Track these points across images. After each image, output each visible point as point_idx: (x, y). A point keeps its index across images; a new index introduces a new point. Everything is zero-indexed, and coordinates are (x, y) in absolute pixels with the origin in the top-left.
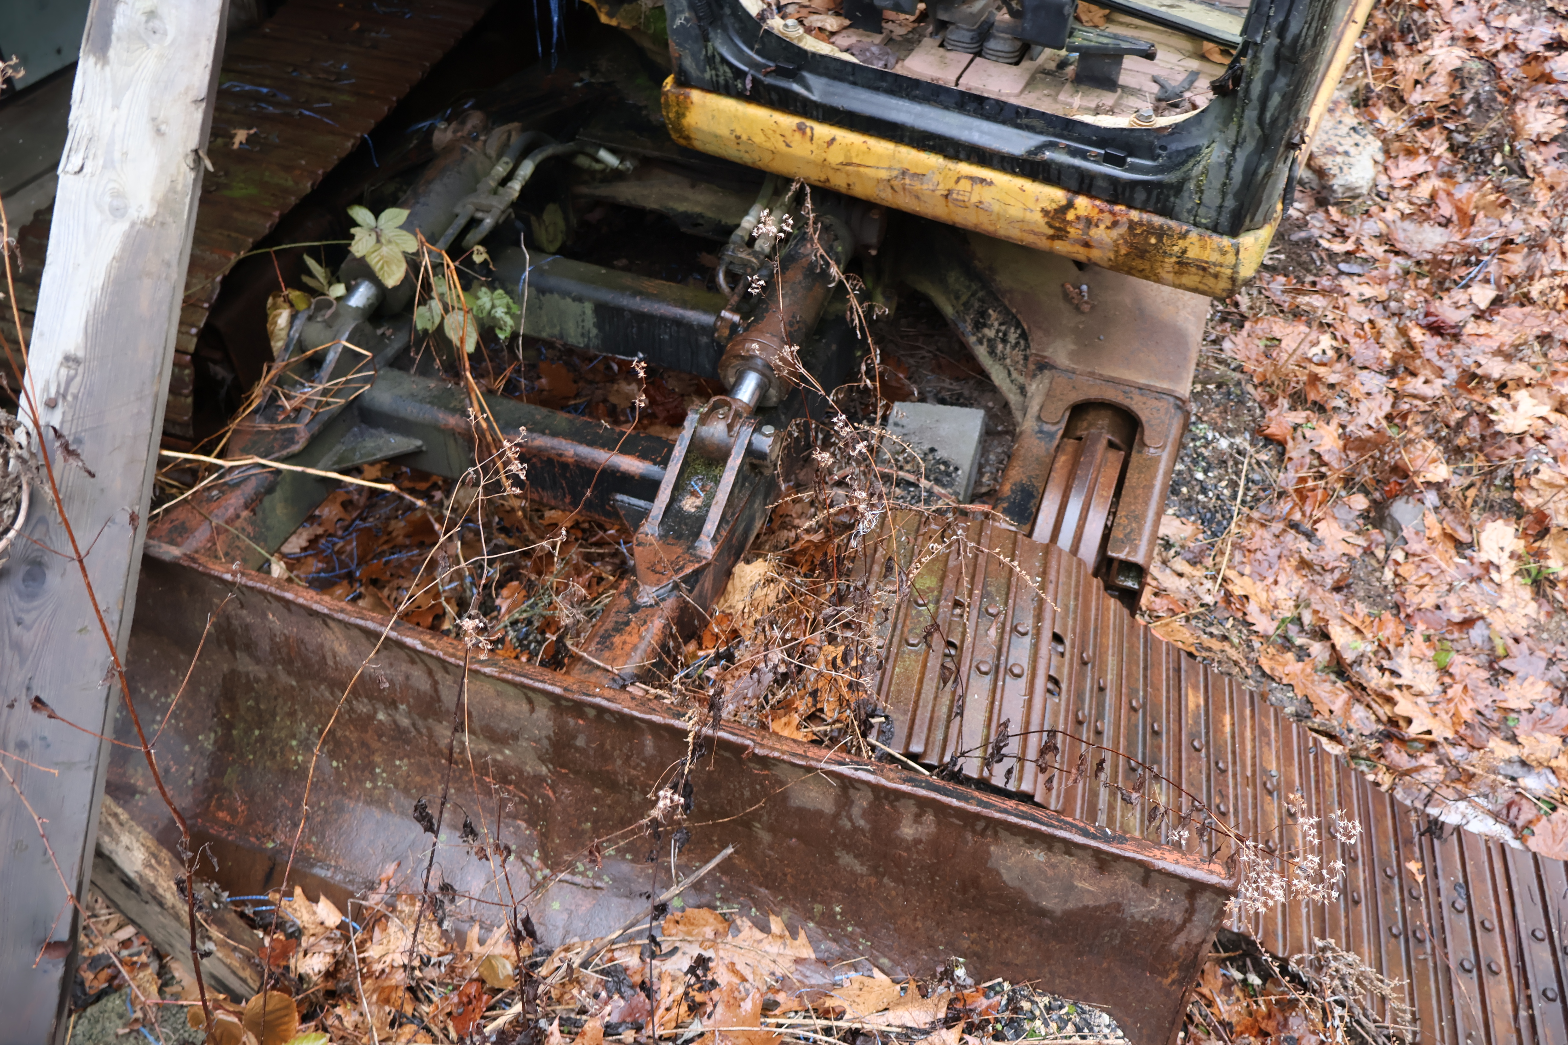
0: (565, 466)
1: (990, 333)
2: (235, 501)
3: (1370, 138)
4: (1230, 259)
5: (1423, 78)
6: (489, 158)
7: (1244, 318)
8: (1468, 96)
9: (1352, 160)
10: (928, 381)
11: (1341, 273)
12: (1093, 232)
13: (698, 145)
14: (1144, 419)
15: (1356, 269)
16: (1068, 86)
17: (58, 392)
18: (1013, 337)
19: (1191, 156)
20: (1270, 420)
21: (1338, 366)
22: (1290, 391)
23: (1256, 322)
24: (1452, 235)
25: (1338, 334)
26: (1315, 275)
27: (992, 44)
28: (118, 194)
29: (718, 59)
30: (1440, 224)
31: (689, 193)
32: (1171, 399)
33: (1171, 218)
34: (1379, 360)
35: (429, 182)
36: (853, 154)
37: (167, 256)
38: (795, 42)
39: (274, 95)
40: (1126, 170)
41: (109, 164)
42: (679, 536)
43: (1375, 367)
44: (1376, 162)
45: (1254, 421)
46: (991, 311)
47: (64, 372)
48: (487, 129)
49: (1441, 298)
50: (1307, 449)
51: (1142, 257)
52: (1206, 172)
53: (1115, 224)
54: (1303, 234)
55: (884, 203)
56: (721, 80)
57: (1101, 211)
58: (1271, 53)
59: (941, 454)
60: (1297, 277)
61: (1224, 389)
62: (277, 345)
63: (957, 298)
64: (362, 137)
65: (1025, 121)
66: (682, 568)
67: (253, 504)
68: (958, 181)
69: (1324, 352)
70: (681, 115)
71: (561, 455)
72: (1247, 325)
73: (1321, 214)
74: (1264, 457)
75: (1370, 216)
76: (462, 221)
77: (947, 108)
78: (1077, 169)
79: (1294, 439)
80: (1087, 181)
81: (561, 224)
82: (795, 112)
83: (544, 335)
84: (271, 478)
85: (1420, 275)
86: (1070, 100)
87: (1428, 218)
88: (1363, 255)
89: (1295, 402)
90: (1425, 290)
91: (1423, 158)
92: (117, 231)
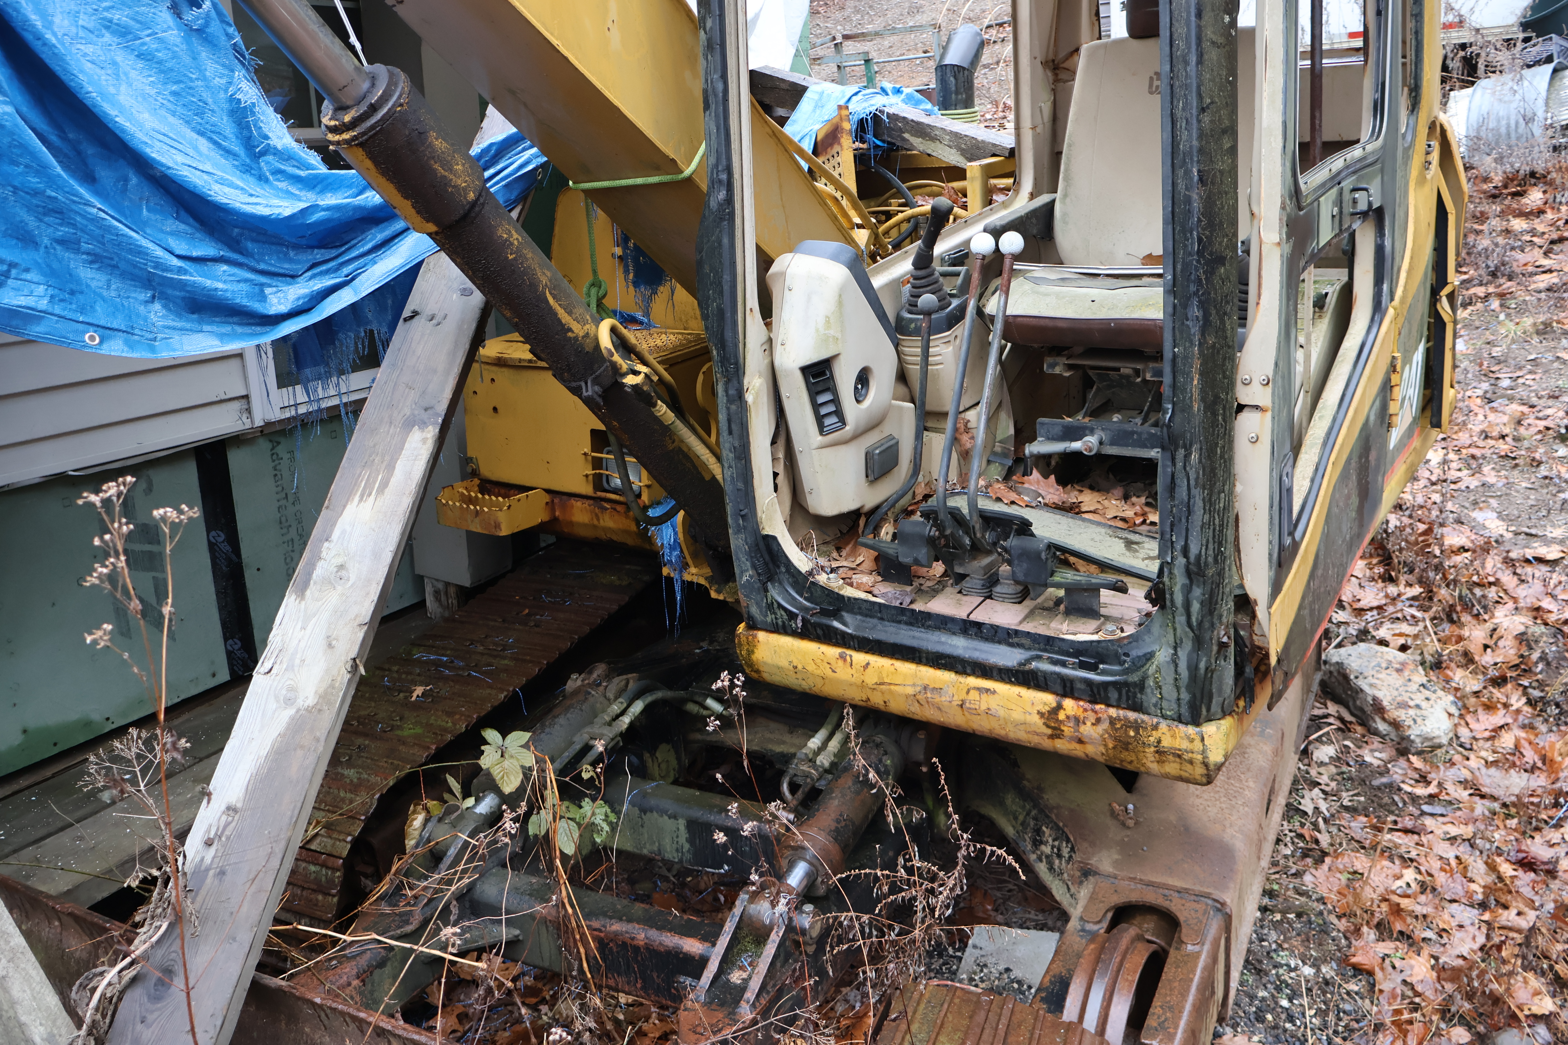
0: (636, 949)
1: (1046, 849)
2: (349, 970)
3: (1440, 693)
4: (1198, 746)
5: (1491, 643)
6: (609, 700)
7: (1324, 854)
8: (1535, 656)
9: (1424, 713)
10: (1015, 913)
11: (1423, 813)
12: (1082, 728)
13: (766, 676)
14: (1182, 919)
15: (1438, 810)
16: (1060, 616)
17: (216, 834)
18: (1065, 852)
19: (1148, 660)
20: (1356, 949)
21: (1422, 898)
22: (1376, 921)
23: (1337, 857)
24: (1540, 781)
25: (1423, 869)
26: (1397, 816)
27: (998, 589)
28: (292, 689)
29: (775, 605)
30: (1526, 771)
31: (787, 738)
32: (1210, 902)
33: (1144, 713)
34: (1470, 894)
35: (555, 717)
36: (884, 675)
37: (318, 734)
38: (836, 590)
39: (452, 662)
40: (1098, 674)
41: (290, 668)
42: (722, 1004)
43: (1464, 900)
44: (1450, 715)
45: (1339, 950)
46: (1044, 828)
47: (224, 818)
48: (608, 677)
49: (1533, 838)
50: (1399, 980)
51: (1127, 750)
52: (1158, 670)
53: (1098, 721)
54: (1384, 780)
55: (916, 717)
56: (780, 622)
57: (1085, 710)
58: (1183, 570)
59: (1016, 973)
60: (1378, 817)
61: (1304, 918)
62: (410, 843)
63: (1016, 818)
64: (514, 690)
65: (1016, 640)
66: (720, 1030)
67: (364, 976)
68: (968, 692)
69: (1408, 885)
70: (750, 652)
71: (633, 939)
72: (1328, 860)
73: (1402, 762)
74: (1353, 987)
75: (1454, 764)
76: (577, 747)
77: (954, 634)
78: (1058, 675)
79: (1382, 969)
80: (1068, 685)
81: (674, 763)
82: (836, 644)
83: (645, 851)
84: (383, 953)
85: (1508, 816)
86: (1059, 627)
87: (1514, 765)
88: (1447, 798)
89: (1381, 933)
90: (1515, 830)
91: (1502, 712)
92: (286, 715)
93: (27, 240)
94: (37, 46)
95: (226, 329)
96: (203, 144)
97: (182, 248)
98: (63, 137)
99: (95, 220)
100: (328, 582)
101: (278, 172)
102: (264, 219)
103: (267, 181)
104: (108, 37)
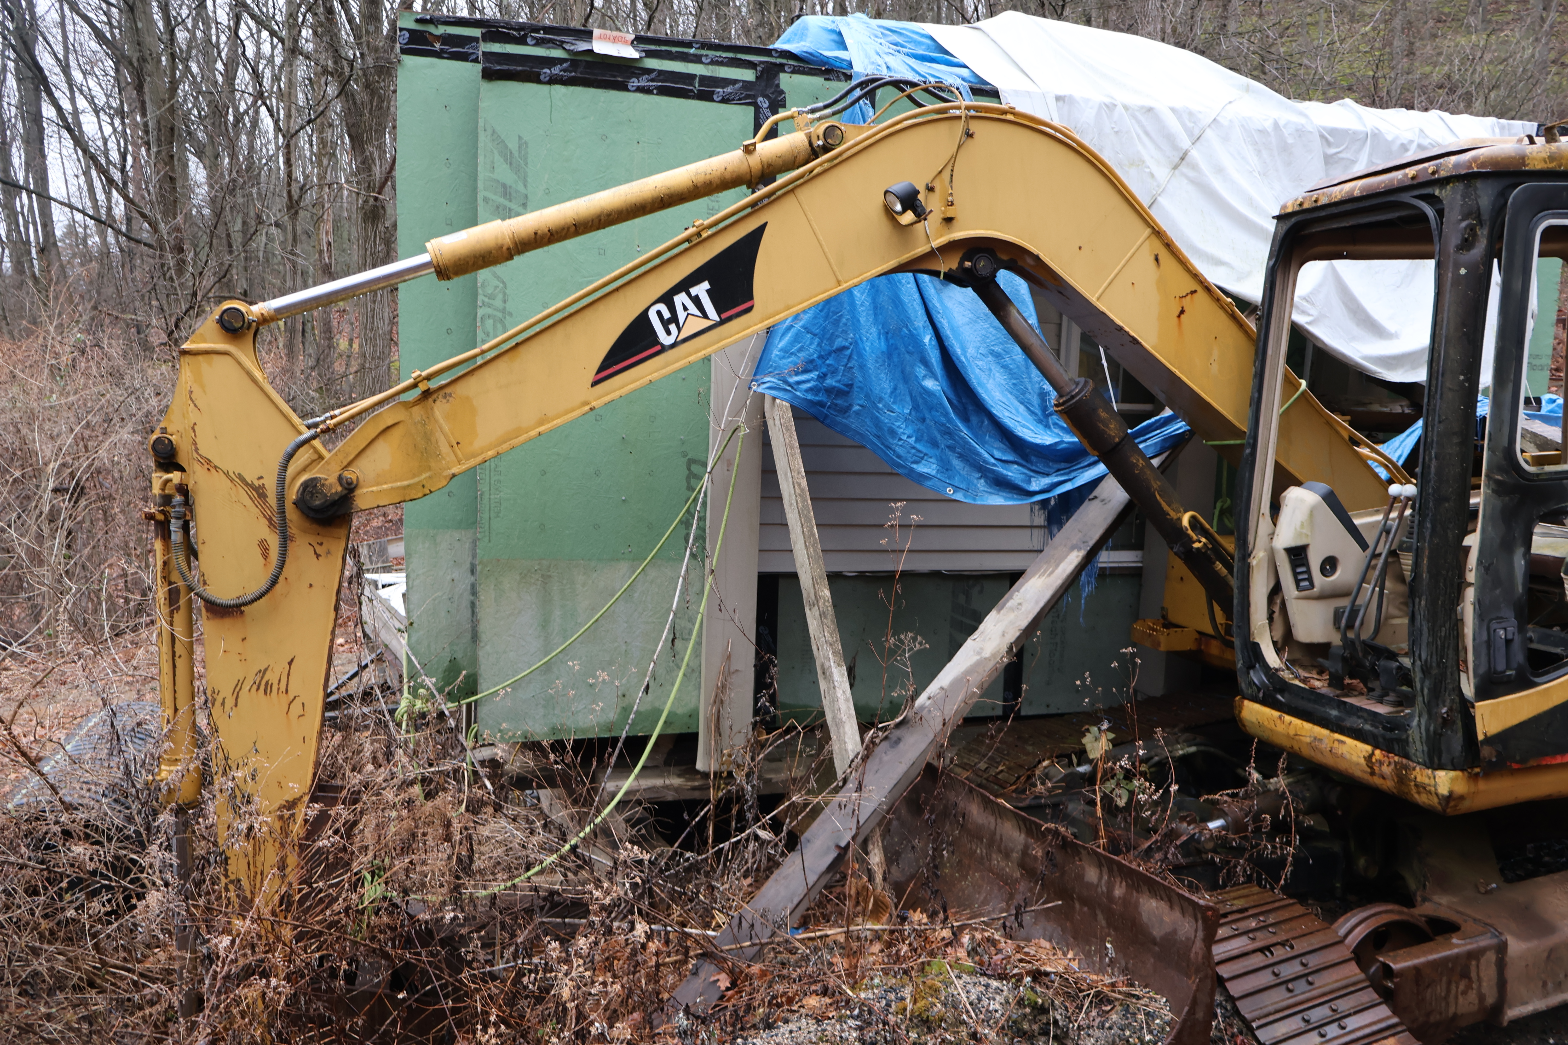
12: (1383, 768)
13: (1248, 729)
28: (982, 649)
29: (1255, 686)
32: (1492, 930)
33: (1409, 760)
36: (1298, 730)
40: (1389, 734)
41: (984, 640)
51: (1402, 783)
52: (1413, 732)
55: (1315, 761)
56: (1255, 695)
57: (1385, 757)
68: (1333, 742)
70: (1240, 712)
78: (1373, 734)
80: (1378, 740)
82: (1278, 710)
92: (977, 658)
93: (934, 444)
94: (957, 362)
95: (1010, 495)
96: (1022, 408)
97: (998, 454)
98: (960, 401)
99: (963, 438)
100: (1012, 609)
101: (1055, 424)
102: (1037, 445)
103: (1049, 428)
104: (990, 358)
